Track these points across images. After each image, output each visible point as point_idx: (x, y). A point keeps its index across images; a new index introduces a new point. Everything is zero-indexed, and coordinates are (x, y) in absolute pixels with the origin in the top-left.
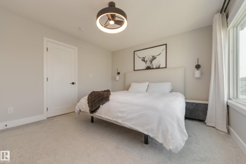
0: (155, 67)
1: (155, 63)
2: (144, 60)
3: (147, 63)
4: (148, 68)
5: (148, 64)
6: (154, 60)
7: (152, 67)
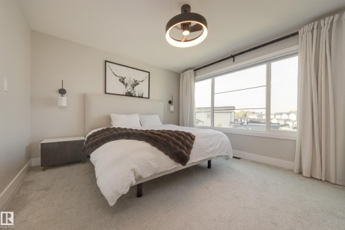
0: (137, 95)
1: (138, 90)
2: (122, 80)
3: (128, 87)
4: (129, 95)
5: (129, 89)
6: (137, 87)
7: (134, 94)
